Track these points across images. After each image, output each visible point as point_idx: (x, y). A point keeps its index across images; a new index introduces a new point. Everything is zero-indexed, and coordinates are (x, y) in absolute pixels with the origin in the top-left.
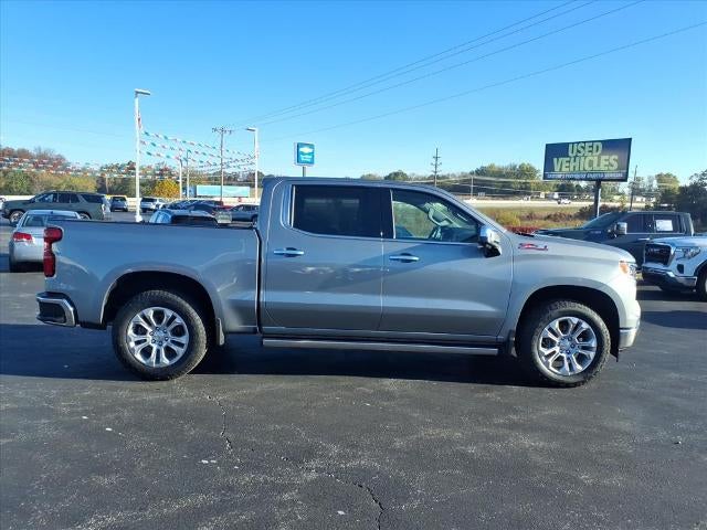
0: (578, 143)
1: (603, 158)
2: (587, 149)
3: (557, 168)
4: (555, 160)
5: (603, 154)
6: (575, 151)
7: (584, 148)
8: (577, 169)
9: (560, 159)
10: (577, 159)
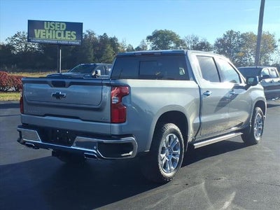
0: (51, 22)
1: (67, 32)
2: (57, 26)
3: (37, 36)
4: (36, 30)
5: (66, 30)
6: (49, 26)
7: (54, 25)
8: (51, 37)
9: (39, 30)
10: (51, 31)
